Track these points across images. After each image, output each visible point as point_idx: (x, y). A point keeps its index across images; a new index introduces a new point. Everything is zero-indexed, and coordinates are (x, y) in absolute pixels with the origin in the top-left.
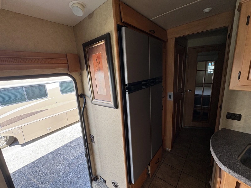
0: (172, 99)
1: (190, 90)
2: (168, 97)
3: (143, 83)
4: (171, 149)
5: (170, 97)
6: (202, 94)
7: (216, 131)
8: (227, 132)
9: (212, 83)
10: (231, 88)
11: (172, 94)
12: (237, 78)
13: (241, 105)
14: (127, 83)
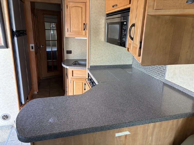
0: (34, 50)
1: (43, 46)
2: (31, 48)
3: (21, 32)
4: (38, 91)
5: (32, 48)
6: (51, 50)
7: (63, 60)
8: (68, 60)
9: (56, 40)
10: (66, 36)
11: (33, 45)
12: (67, 32)
13: (71, 46)
14: (14, 30)
